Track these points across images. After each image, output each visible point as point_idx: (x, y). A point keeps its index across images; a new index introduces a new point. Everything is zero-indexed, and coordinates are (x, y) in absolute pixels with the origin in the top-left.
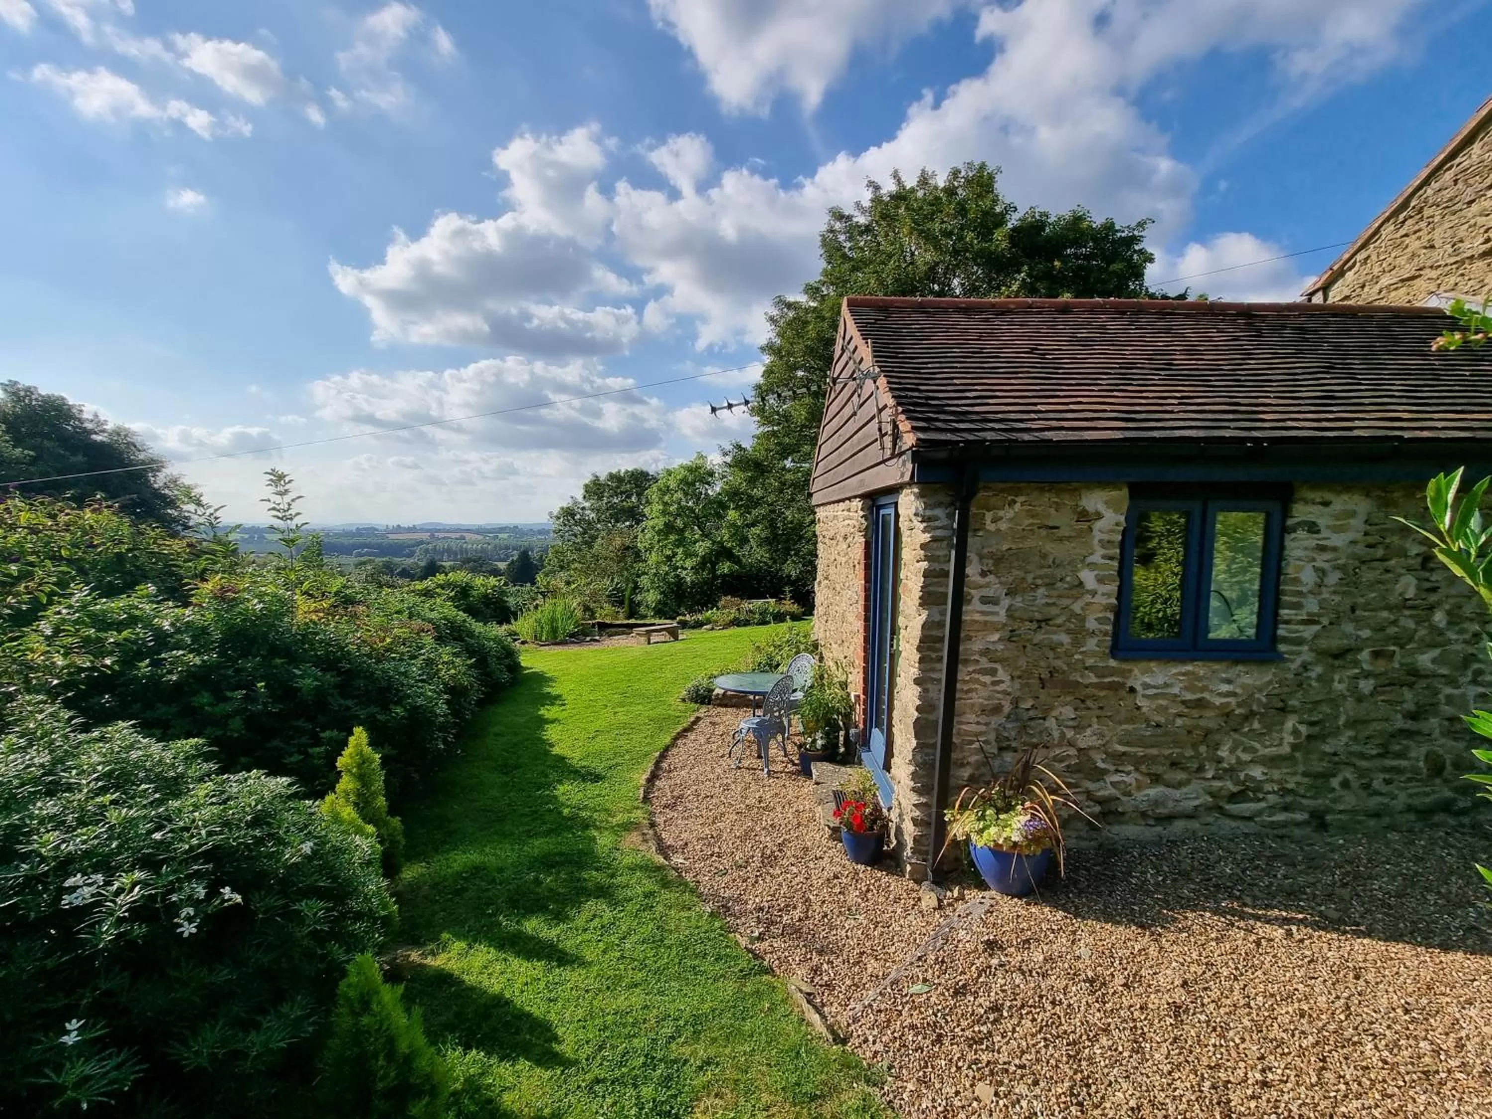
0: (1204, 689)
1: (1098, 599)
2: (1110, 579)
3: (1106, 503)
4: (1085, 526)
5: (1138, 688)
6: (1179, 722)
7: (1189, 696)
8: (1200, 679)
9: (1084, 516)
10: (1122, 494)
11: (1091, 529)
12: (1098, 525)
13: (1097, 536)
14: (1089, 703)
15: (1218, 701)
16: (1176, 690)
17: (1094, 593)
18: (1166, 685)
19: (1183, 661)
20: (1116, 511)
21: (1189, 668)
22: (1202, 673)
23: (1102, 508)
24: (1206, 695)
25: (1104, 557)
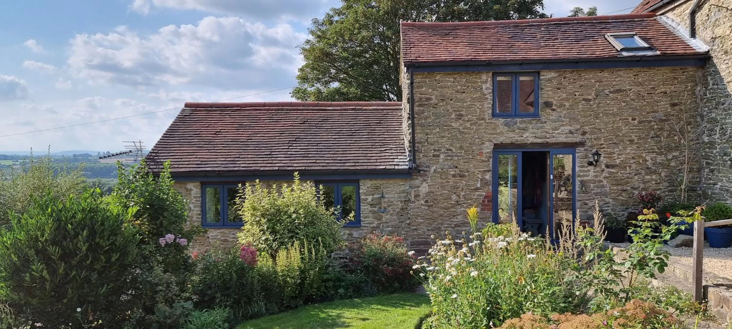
0: (227, 237)
1: (194, 212)
2: (197, 207)
3: (193, 186)
4: (189, 192)
5: (210, 237)
6: (222, 246)
7: (223, 238)
8: (226, 234)
9: (187, 190)
10: (198, 184)
11: (190, 194)
12: (193, 192)
13: (193, 195)
14: (197, 241)
15: (231, 240)
16: (219, 237)
17: (193, 210)
18: (216, 236)
19: (221, 229)
20: (197, 188)
21: (222, 231)
22: (226, 232)
23: (192, 188)
24: (227, 238)
25: (195, 201)
